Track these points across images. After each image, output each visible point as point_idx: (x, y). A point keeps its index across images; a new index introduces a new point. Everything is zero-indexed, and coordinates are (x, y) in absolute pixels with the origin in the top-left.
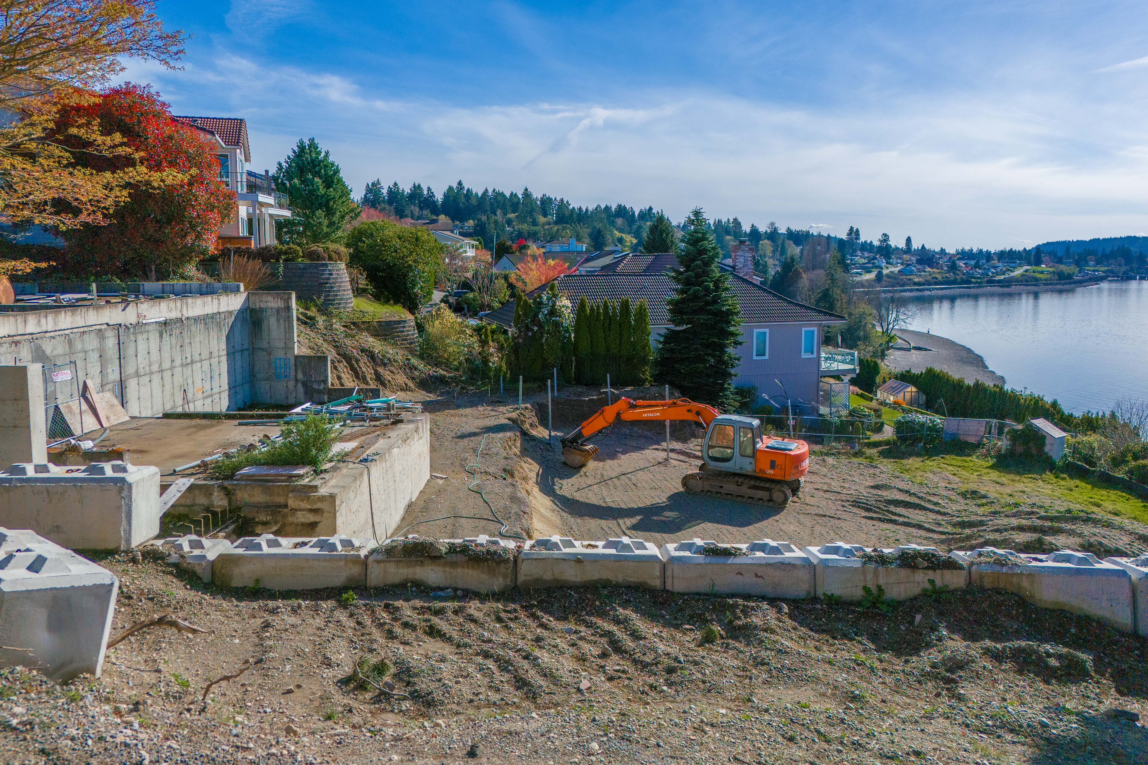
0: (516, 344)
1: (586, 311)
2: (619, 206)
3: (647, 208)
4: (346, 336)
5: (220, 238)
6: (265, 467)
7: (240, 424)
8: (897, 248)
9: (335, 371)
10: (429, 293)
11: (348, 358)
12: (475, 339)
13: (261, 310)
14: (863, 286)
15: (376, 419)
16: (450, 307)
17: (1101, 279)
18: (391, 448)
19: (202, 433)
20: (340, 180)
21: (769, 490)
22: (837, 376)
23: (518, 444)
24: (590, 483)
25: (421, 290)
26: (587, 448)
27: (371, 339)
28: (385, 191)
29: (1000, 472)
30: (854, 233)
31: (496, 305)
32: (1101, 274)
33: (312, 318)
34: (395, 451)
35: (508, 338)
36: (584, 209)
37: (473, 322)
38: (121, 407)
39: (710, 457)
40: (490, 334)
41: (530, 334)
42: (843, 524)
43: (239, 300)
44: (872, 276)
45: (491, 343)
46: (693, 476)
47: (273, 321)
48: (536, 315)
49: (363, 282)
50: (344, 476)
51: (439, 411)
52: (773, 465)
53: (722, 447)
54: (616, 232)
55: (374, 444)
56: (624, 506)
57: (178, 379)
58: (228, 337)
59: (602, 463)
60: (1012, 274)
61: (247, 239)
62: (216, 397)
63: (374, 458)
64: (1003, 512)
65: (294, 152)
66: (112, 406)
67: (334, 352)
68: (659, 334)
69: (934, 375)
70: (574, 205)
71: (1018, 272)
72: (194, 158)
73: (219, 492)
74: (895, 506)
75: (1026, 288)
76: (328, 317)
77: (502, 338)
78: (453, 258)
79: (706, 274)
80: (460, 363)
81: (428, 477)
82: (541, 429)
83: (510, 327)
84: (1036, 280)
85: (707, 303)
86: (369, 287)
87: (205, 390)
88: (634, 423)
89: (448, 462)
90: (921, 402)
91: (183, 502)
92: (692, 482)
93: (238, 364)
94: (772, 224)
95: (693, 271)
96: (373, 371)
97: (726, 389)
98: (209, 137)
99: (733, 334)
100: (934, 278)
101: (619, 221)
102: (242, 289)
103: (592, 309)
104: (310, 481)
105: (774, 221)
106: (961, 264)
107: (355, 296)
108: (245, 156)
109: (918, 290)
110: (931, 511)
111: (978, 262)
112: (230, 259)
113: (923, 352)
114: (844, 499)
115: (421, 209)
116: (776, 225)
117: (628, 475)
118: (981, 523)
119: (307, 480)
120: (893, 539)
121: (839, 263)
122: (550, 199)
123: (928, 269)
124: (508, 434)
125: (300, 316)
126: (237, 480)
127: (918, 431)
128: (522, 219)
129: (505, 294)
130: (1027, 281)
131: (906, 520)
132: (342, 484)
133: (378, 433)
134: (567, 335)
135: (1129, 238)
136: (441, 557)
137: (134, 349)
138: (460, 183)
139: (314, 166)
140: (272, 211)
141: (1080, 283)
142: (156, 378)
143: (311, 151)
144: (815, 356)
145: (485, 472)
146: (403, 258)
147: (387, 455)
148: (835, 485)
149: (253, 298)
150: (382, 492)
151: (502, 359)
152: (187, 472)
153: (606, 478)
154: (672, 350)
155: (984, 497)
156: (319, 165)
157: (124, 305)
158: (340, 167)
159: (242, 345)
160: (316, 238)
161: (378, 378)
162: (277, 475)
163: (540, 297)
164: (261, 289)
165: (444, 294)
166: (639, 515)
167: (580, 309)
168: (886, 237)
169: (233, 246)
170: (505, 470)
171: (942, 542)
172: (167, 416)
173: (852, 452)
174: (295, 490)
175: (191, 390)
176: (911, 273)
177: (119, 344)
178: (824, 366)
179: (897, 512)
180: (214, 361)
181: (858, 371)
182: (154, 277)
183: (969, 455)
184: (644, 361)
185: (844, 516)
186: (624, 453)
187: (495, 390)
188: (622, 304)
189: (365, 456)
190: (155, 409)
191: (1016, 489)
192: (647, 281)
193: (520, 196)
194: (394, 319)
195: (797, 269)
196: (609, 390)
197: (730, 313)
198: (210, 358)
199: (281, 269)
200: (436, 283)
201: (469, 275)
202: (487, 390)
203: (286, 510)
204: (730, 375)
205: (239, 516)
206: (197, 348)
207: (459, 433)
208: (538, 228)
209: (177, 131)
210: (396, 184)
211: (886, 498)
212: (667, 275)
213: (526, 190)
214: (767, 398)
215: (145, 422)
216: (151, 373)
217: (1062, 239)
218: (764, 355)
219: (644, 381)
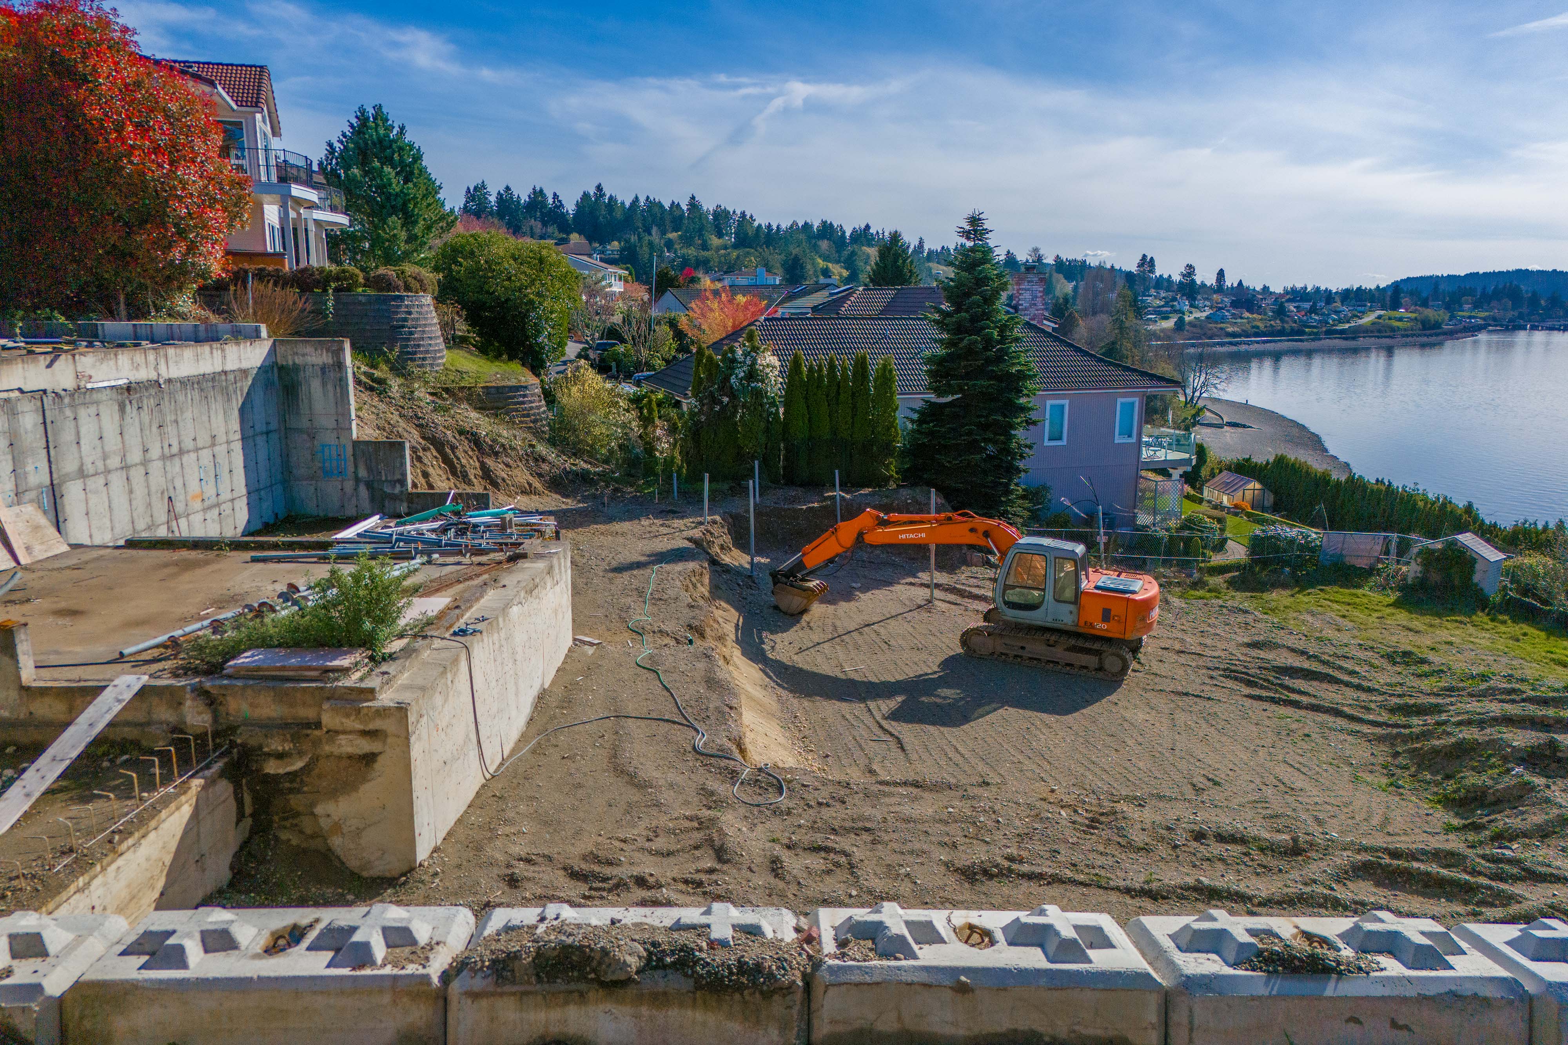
0: (696, 424)
1: (801, 373)
2: (824, 223)
3: (863, 227)
4: (435, 410)
5: (228, 253)
6: (283, 652)
7: (255, 560)
8: (1203, 285)
9: (418, 464)
10: (561, 345)
11: (439, 445)
12: (634, 414)
13: (296, 368)
14: (1158, 338)
15: (479, 551)
16: (592, 366)
17: (1479, 329)
18: (507, 606)
19: (187, 576)
20: (423, 171)
21: (1098, 653)
22: (1163, 470)
23: (706, 580)
24: (817, 640)
25: (549, 340)
26: (811, 584)
27: (474, 415)
28: (493, 199)
29: (1410, 612)
30: (1147, 263)
31: (658, 363)
32: (1480, 322)
33: (381, 381)
34: (515, 610)
35: (683, 415)
36: (775, 227)
37: (628, 389)
38: (52, 530)
39: (1006, 603)
40: (655, 408)
41: (717, 408)
42: (1217, 708)
43: (258, 351)
44: (1169, 324)
45: (657, 421)
46: (977, 631)
47: (316, 385)
48: (727, 379)
49: (462, 328)
50: (425, 663)
51: (581, 525)
52: (1106, 616)
53: (1025, 587)
54: (820, 261)
55: (477, 600)
56: (874, 679)
57: (157, 480)
58: (242, 411)
59: (831, 608)
60: (1361, 322)
61: (278, 257)
62: (227, 507)
63: (479, 627)
64: (1464, 689)
65: (352, 126)
66: (37, 528)
67: (416, 434)
68: (912, 409)
69: (1287, 465)
70: (761, 220)
71: (1368, 319)
72: (179, 120)
73: (194, 699)
74: (1291, 677)
75: (1377, 340)
76: (406, 379)
77: (673, 413)
78: (592, 294)
79: (987, 316)
80: (611, 452)
81: (570, 643)
82: (736, 552)
83: (686, 396)
84: (1393, 329)
85: (988, 361)
86: (471, 335)
87: (205, 496)
88: (885, 547)
89: (600, 613)
90: (1266, 504)
91: (129, 716)
92: (975, 639)
93: (262, 456)
94: (1036, 250)
95: (967, 311)
96: (477, 464)
97: (1011, 492)
98: (207, 89)
99: (1023, 409)
100: (1253, 327)
101: (824, 245)
102: (264, 333)
103: (811, 369)
104: (361, 679)
105: (1039, 246)
106: (1291, 307)
107: (448, 348)
108: (272, 128)
109: (1231, 343)
110: (1347, 684)
111: (1315, 304)
112: (245, 288)
113: (1240, 430)
114: (1210, 665)
115: (545, 224)
116: (1041, 252)
117: (875, 627)
118: (1436, 709)
119: (358, 675)
120: (1301, 733)
121: (1130, 306)
122: (726, 212)
123: (1247, 314)
124: (692, 565)
125: (363, 378)
126: (229, 677)
127: (1285, 551)
128: (687, 241)
129: (670, 346)
130: (1379, 331)
131: (1313, 701)
132: (420, 681)
133: (486, 576)
134: (773, 410)
135: (1519, 272)
136: (627, 982)
137: (73, 431)
138: (599, 188)
139: (383, 149)
140: (318, 215)
141: (1452, 334)
142: (117, 480)
143: (377, 125)
144: (1133, 440)
145: (660, 631)
146: (520, 290)
147: (501, 620)
148: (1192, 641)
149: (283, 348)
150: (494, 684)
151: (675, 445)
152: (146, 656)
153: (841, 631)
154: (931, 433)
155: (1423, 661)
156: (391, 146)
157: (49, 358)
158: (422, 150)
159: (268, 423)
160: (389, 259)
161: (487, 474)
162: (301, 668)
163: (731, 350)
164: (298, 333)
165: (582, 346)
166: (900, 694)
167: (793, 369)
168: (1190, 270)
169: (253, 267)
170: (690, 627)
171: (1381, 739)
172: (132, 544)
173: (1188, 581)
174: (333, 696)
175: (182, 497)
176: (1223, 319)
177: (44, 423)
178: (1146, 453)
179: (1295, 686)
180: (221, 450)
181: (1194, 462)
182: (123, 313)
183: (1359, 586)
184: (887, 449)
185: (1217, 694)
186: (865, 589)
187: (666, 493)
188: (857, 361)
189: (460, 624)
190: (117, 530)
191: (1438, 639)
192: (887, 327)
193: (685, 208)
194: (509, 384)
195: (1071, 313)
196: (838, 493)
197: (1022, 376)
198: (213, 445)
199: (330, 304)
200: (570, 330)
201: (617, 319)
202: (654, 492)
203: (317, 733)
204: (1018, 471)
205: (233, 744)
206: (188, 430)
207: (614, 564)
208: (710, 253)
209: (149, 74)
210: (508, 188)
211: (1275, 663)
212: (926, 318)
213: (693, 198)
214: (1067, 503)
215: (95, 554)
216: (108, 471)
217: (1428, 273)
218: (1060, 438)
219: (887, 479)
